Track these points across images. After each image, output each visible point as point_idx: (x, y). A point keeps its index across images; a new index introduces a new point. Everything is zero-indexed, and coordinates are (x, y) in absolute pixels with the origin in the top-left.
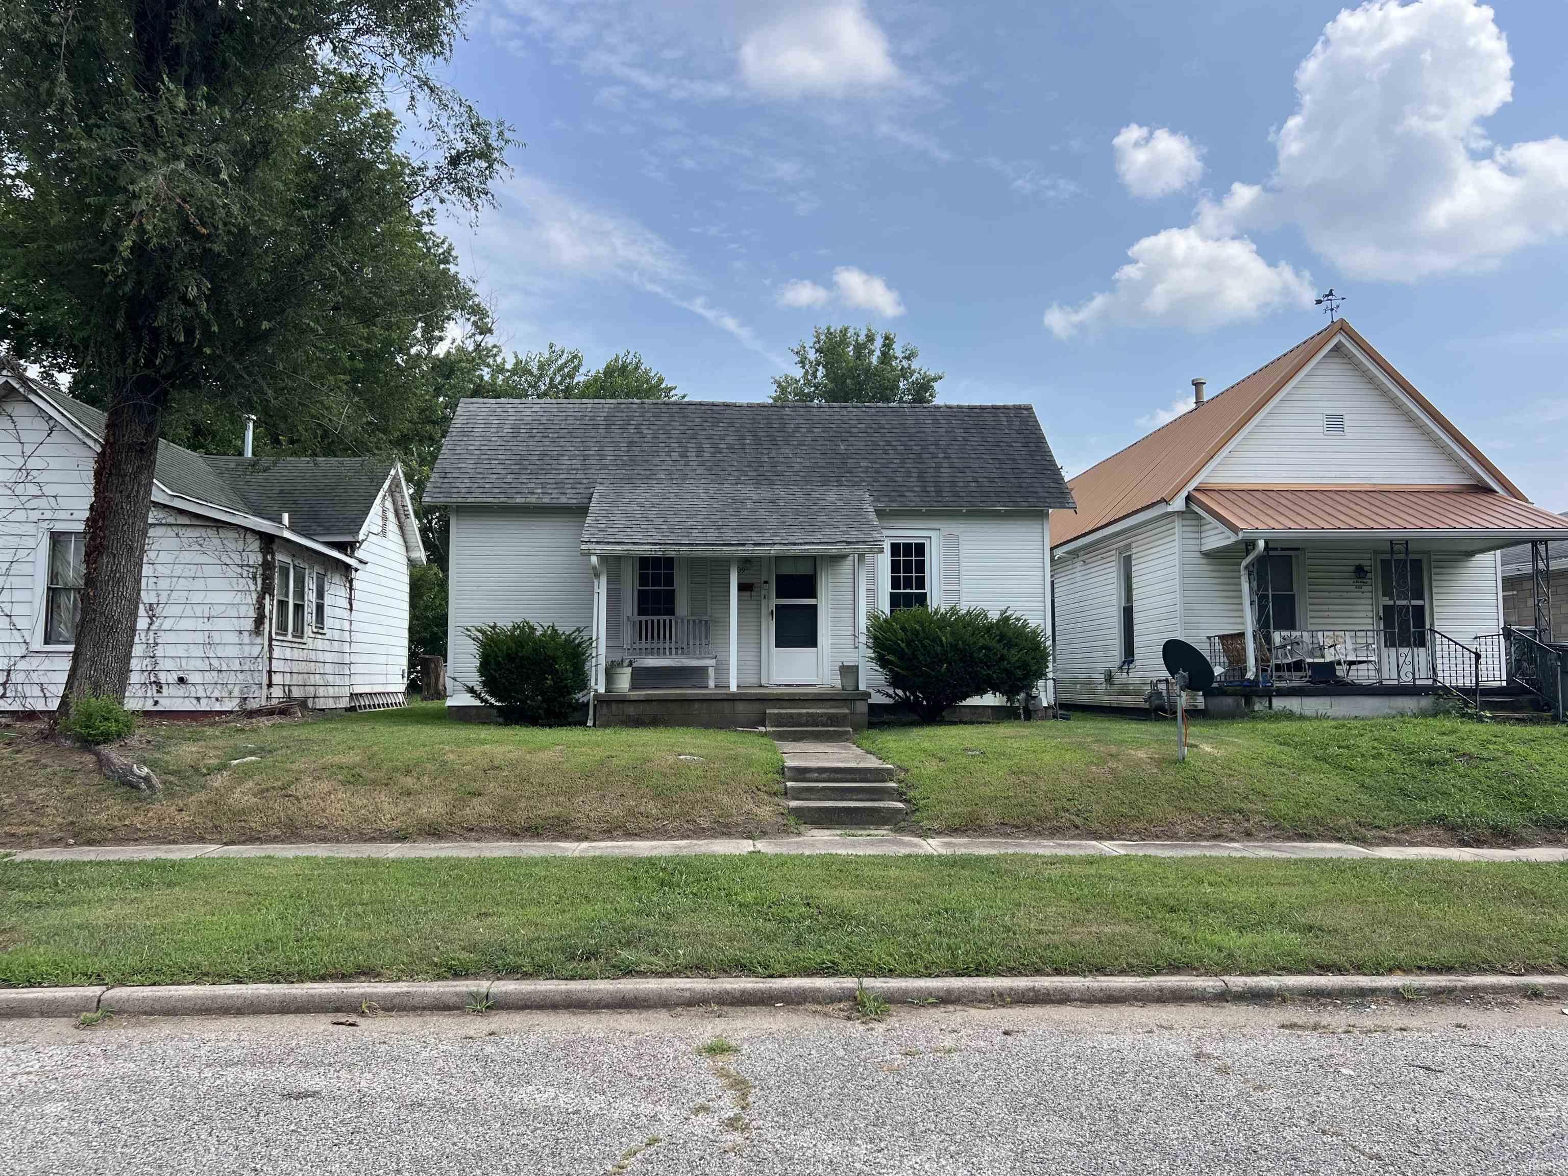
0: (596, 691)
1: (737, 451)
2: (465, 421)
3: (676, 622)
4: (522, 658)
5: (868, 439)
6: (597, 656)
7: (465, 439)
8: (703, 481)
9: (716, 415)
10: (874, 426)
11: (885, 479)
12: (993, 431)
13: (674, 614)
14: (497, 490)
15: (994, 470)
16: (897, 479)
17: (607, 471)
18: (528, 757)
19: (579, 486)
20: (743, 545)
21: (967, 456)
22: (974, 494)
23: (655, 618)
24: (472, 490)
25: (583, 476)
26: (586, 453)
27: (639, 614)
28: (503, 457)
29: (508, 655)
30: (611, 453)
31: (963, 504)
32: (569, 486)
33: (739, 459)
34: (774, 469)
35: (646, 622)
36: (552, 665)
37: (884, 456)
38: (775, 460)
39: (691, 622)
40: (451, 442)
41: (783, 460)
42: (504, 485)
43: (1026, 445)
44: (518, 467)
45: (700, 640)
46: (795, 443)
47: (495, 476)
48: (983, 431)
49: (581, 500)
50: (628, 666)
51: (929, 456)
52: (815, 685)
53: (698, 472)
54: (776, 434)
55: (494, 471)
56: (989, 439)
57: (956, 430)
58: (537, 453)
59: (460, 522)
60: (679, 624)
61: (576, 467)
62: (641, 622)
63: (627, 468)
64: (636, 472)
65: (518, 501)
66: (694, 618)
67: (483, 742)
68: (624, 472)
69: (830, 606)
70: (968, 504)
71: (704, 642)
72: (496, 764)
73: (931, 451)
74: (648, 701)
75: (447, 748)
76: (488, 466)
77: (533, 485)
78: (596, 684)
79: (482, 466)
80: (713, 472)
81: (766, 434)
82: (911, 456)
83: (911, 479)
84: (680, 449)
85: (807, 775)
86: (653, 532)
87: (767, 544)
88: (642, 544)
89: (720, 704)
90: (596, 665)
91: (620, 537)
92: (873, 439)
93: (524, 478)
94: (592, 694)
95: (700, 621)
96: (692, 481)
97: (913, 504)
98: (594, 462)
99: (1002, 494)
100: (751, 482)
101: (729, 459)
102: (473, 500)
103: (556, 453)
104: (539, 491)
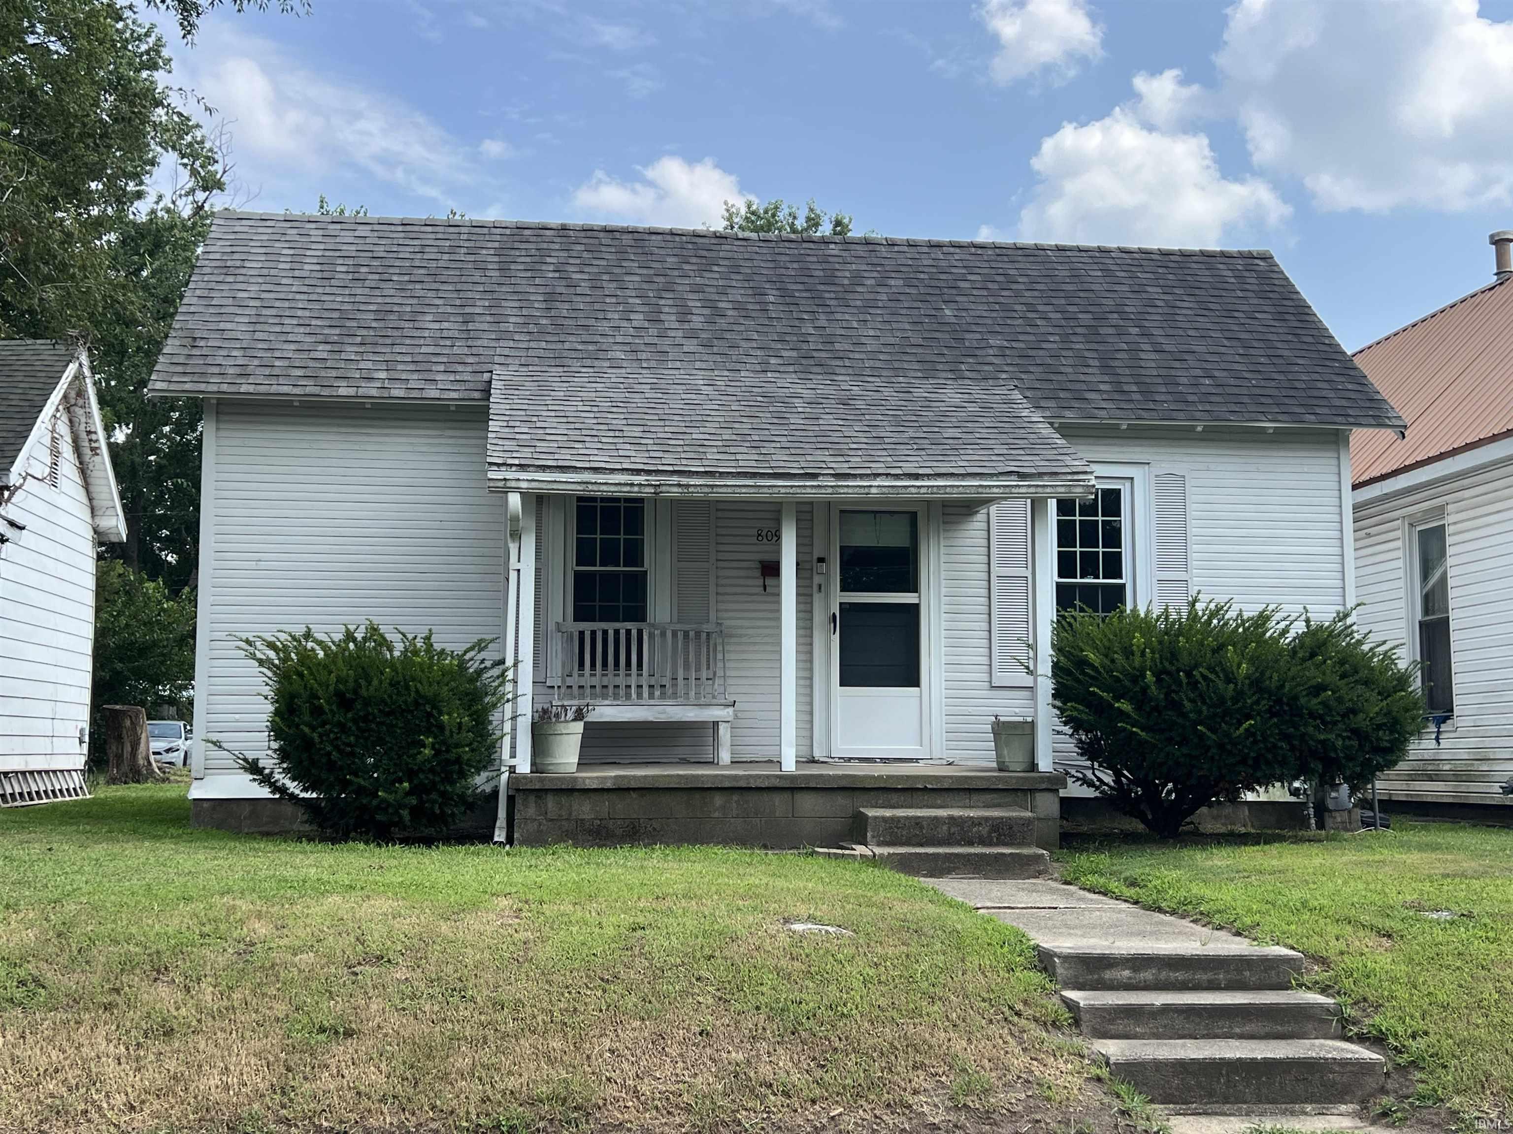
0: (512, 769)
1: (753, 314)
2: (229, 250)
3: (651, 636)
4: (367, 702)
5: (991, 299)
6: (516, 697)
7: (230, 279)
8: (698, 365)
9: (705, 253)
10: (998, 278)
11: (1040, 369)
12: (1216, 293)
13: (643, 619)
14: (299, 372)
15: (1237, 358)
16: (1062, 369)
17: (511, 344)
18: (445, 928)
19: (460, 368)
20: (814, 476)
21: (1181, 332)
22: (1213, 399)
23: (611, 627)
24: (249, 370)
25: (466, 351)
26: (468, 310)
27: (576, 619)
28: (307, 313)
29: (340, 695)
30: (515, 312)
31: (1198, 415)
32: (441, 368)
33: (759, 328)
34: (829, 347)
35: (593, 633)
36: (429, 715)
37: (1029, 329)
38: (828, 331)
39: (680, 635)
40: (203, 285)
41: (843, 332)
42: (311, 364)
43: (1280, 316)
44: (337, 331)
45: (698, 670)
46: (859, 303)
47: (293, 347)
48: (1197, 292)
49: (466, 395)
50: (574, 720)
51: (1111, 331)
52: (917, 760)
53: (686, 349)
54: (822, 287)
55: (290, 337)
56: (1211, 306)
57: (1149, 289)
58: (372, 307)
59: (222, 433)
60: (657, 639)
61: (450, 334)
62: (582, 633)
63: (549, 338)
64: (567, 346)
65: (342, 392)
66: (686, 627)
67: (321, 889)
68: (543, 345)
69: (944, 608)
70: (1206, 416)
71: (704, 674)
72: (375, 948)
73: (1114, 322)
74: (621, 790)
75: (243, 905)
76: (278, 329)
77: (369, 365)
78: (513, 756)
79: (266, 327)
80: (715, 350)
81: (800, 287)
82: (1079, 330)
83: (1090, 370)
84: (646, 309)
85: (1108, 975)
86: (628, 450)
87: (862, 476)
88: (612, 471)
89: (766, 797)
90: (514, 718)
91: (565, 457)
92: (1002, 300)
93: (350, 351)
94: (505, 777)
95: (698, 634)
96: (678, 364)
97: (1103, 413)
98: (486, 327)
99: (1263, 400)
100: (791, 368)
101: (742, 328)
102: (251, 388)
103: (408, 309)
104: (383, 375)
